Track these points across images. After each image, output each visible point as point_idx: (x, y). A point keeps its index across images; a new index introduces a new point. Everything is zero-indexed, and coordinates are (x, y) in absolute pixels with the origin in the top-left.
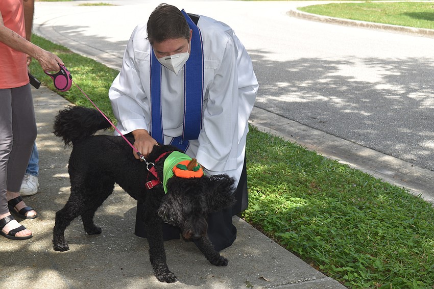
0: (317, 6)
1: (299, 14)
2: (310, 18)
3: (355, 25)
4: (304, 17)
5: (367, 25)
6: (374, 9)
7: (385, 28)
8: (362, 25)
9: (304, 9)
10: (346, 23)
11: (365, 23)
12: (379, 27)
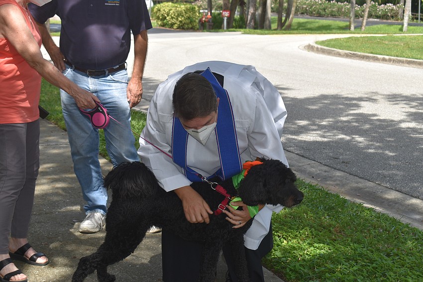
0: (336, 40)
1: (317, 48)
2: (329, 53)
3: (377, 59)
4: (323, 51)
5: (390, 60)
6: (396, 43)
7: (409, 63)
8: (384, 60)
9: (322, 43)
10: (367, 58)
11: (387, 57)
12: (402, 62)
